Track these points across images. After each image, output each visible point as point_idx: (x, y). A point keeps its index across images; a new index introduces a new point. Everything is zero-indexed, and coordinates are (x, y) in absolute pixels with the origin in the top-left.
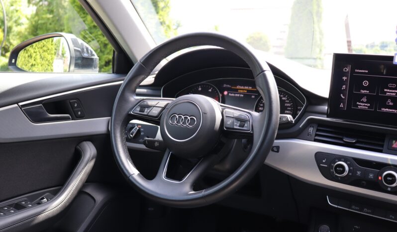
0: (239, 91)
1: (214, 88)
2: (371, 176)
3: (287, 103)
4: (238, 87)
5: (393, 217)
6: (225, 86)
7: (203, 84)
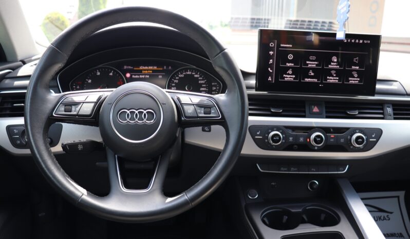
0: (143, 72)
1: (114, 71)
2: (302, 139)
3: (201, 80)
4: (141, 68)
5: (314, 170)
6: (125, 67)
7: (102, 68)
